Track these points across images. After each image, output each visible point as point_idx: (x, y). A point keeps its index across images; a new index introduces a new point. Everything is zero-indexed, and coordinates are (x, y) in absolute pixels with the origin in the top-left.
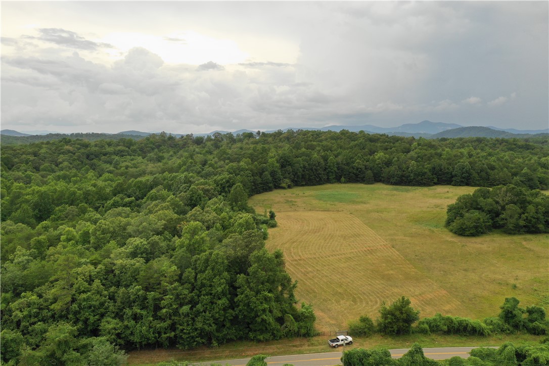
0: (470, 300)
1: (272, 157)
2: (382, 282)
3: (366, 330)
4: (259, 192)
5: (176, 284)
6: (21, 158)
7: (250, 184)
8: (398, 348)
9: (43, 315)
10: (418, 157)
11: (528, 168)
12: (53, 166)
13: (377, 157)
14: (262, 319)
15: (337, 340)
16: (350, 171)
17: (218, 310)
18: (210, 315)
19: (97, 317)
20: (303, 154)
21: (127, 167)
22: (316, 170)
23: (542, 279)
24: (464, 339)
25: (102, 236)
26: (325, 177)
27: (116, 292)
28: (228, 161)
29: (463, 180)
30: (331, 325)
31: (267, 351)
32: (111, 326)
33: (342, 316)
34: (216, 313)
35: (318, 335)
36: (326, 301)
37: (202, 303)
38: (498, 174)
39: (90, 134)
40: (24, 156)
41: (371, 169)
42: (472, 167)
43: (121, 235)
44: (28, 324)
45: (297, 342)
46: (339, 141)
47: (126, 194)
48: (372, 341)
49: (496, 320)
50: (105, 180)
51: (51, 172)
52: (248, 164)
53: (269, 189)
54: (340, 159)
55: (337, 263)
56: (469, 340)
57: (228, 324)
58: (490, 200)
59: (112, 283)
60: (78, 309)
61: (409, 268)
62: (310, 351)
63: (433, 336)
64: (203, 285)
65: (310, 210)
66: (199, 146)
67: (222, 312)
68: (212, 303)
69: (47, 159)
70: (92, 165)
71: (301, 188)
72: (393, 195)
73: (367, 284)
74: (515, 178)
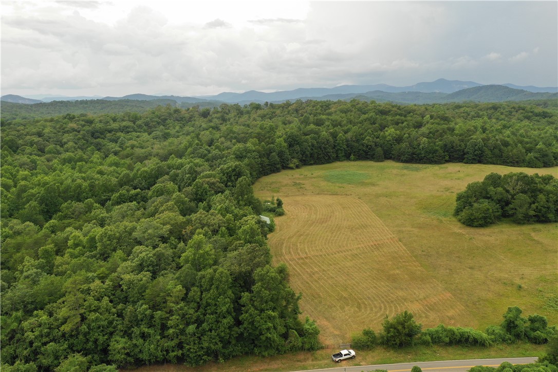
0: (474, 304)
1: (280, 137)
2: (388, 284)
3: (369, 343)
4: (266, 174)
5: (182, 304)
6: (25, 140)
7: (257, 166)
8: (400, 362)
9: (54, 335)
10: (430, 133)
11: (544, 144)
12: (58, 147)
13: (387, 133)
14: (267, 337)
15: (340, 355)
16: (359, 148)
17: (223, 329)
18: (216, 334)
19: (106, 337)
20: (312, 132)
21: (133, 147)
22: (325, 148)
23: (548, 278)
24: (466, 350)
25: (108, 242)
26: (335, 155)
27: (124, 309)
28: (235, 140)
29: (476, 157)
30: (335, 336)
31: (272, 367)
32: (120, 346)
33: (346, 325)
34: (222, 332)
35: (322, 348)
36: (331, 308)
37: (207, 322)
38: (511, 151)
39: (94, 101)
40: (28, 137)
41: (381, 146)
42: (485, 144)
43: (126, 242)
44: (40, 344)
45: (302, 356)
46: (349, 114)
47: (132, 185)
48: (374, 354)
49: (498, 329)
50: (110, 165)
51: (56, 154)
52: (255, 145)
53: (278, 170)
54: (349, 135)
55: (343, 261)
56: (470, 352)
57: (234, 342)
58: (500, 189)
59: (119, 299)
60: (87, 330)
61: (415, 266)
62: (313, 367)
63: (435, 348)
64: (208, 304)
65: (318, 194)
66: (205, 119)
67: (228, 331)
68: (218, 322)
69: (52, 139)
70: (97, 145)
71: (309, 167)
72: (403, 175)
73: (372, 286)
74: (529, 154)
